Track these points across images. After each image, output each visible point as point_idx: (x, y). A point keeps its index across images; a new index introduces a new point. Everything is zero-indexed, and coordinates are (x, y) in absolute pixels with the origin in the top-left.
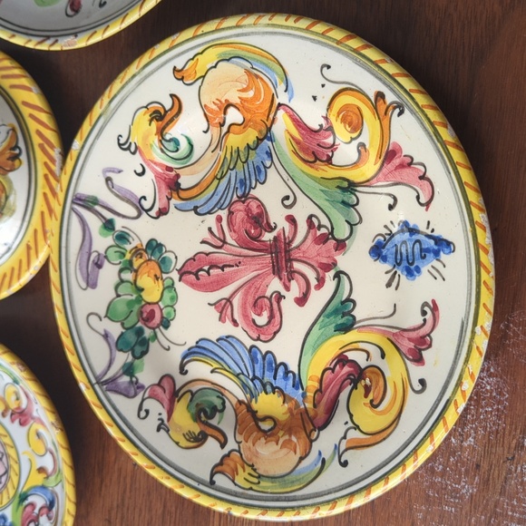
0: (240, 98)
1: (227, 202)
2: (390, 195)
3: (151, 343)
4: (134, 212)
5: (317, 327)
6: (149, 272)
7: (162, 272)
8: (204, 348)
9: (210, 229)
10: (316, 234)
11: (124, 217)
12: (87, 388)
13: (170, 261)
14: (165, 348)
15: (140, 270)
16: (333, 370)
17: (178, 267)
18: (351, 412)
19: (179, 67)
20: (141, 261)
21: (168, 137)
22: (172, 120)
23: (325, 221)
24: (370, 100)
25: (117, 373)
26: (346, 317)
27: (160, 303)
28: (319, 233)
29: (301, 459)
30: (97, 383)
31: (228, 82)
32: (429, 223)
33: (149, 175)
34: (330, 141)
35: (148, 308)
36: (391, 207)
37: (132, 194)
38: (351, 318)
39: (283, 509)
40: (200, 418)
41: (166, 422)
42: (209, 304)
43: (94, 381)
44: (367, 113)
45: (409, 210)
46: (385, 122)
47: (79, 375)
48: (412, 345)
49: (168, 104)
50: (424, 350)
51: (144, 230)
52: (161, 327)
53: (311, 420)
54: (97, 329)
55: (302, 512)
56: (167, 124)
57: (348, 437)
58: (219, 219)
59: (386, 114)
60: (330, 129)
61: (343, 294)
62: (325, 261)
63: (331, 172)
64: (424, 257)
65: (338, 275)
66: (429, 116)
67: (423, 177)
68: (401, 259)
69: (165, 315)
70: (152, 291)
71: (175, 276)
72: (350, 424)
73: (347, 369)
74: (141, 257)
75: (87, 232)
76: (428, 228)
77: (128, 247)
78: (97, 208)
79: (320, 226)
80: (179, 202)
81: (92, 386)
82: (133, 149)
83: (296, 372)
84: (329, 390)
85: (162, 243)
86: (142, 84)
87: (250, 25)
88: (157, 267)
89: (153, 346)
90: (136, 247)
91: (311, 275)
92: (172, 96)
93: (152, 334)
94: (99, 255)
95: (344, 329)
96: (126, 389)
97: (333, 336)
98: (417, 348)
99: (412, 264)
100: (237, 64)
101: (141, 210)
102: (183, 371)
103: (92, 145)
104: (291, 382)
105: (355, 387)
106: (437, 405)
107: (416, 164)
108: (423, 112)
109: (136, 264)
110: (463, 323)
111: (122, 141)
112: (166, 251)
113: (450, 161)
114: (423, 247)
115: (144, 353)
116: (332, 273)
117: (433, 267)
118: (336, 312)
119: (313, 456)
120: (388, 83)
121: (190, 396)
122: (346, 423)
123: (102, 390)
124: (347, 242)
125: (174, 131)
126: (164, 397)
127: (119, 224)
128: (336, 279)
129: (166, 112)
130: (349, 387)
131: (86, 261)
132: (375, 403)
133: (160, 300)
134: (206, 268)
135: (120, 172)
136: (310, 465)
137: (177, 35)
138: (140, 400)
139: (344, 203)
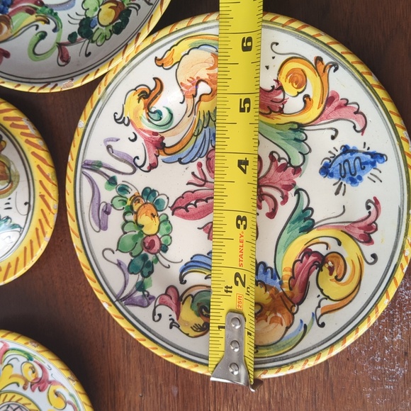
0: (208, 74)
1: (205, 152)
2: (332, 129)
3: (155, 265)
4: (130, 169)
5: (285, 231)
6: (146, 212)
7: (157, 211)
8: (198, 262)
9: (193, 173)
10: (277, 165)
11: (123, 173)
12: (110, 305)
13: (164, 202)
14: (166, 267)
15: (139, 212)
16: (301, 261)
17: (170, 205)
18: (321, 287)
19: (159, 57)
20: (140, 205)
21: (153, 110)
22: (156, 97)
23: (283, 155)
24: (311, 63)
25: (132, 291)
26: (307, 221)
27: (158, 234)
28: (279, 164)
29: (287, 328)
30: (117, 300)
31: (198, 64)
32: (365, 144)
33: (140, 140)
34: (281, 97)
35: (149, 239)
36: (333, 138)
37: (128, 156)
38: (311, 221)
39: (280, 367)
40: (202, 313)
41: (176, 321)
42: (198, 228)
43: (114, 299)
44: (310, 73)
45: (348, 137)
46: (324, 78)
47: (101, 297)
48: (362, 232)
49: (152, 85)
50: (372, 233)
51: (139, 182)
52: (161, 252)
53: (290, 299)
54: (111, 260)
55: (295, 365)
56: (152, 100)
57: (322, 306)
58: (200, 165)
59: (324, 71)
60: (281, 88)
61: (303, 205)
62: (286, 183)
63: (283, 119)
64: (363, 169)
65: (298, 192)
66: (358, 69)
67: (357, 112)
68: (345, 173)
69: (163, 243)
70: (150, 226)
71: (169, 212)
72: (322, 296)
73: (312, 258)
74: (139, 202)
75: (96, 188)
76: (364, 147)
77: (128, 196)
78: (102, 169)
79: (280, 159)
80: (165, 157)
81: (114, 303)
82: (126, 122)
83: (273, 267)
84: (300, 276)
85: (155, 189)
86: (131, 73)
87: (213, 21)
88: (152, 207)
89: (157, 266)
90: (134, 195)
91: (277, 195)
92: (155, 79)
93: (154, 258)
94: (107, 204)
95: (307, 229)
96: (140, 301)
97: (298, 236)
98: (366, 232)
99: (355, 175)
100: (205, 50)
101: (135, 167)
102: (182, 281)
103: (94, 123)
104: (269, 275)
105: (321, 270)
106: (388, 270)
107: (351, 104)
108: (353, 66)
109: (136, 208)
110: (400, 209)
111: (118, 117)
112: (159, 195)
113: (377, 98)
114: (362, 161)
115: (151, 272)
116: (293, 191)
117: (371, 174)
118: (299, 219)
119: (296, 324)
120: (325, 50)
121: (191, 299)
122: (319, 296)
123: (122, 305)
124: (302, 167)
125: (158, 105)
126: (171, 302)
127: (120, 179)
128: (297, 195)
129: (151, 91)
130: (316, 271)
131: (97, 210)
132: (339, 278)
133: (158, 231)
134: (193, 202)
135: (117, 140)
136: (296, 331)
137: (157, 33)
138: (153, 308)
139: (296, 139)
